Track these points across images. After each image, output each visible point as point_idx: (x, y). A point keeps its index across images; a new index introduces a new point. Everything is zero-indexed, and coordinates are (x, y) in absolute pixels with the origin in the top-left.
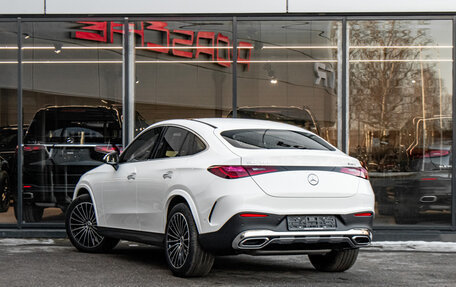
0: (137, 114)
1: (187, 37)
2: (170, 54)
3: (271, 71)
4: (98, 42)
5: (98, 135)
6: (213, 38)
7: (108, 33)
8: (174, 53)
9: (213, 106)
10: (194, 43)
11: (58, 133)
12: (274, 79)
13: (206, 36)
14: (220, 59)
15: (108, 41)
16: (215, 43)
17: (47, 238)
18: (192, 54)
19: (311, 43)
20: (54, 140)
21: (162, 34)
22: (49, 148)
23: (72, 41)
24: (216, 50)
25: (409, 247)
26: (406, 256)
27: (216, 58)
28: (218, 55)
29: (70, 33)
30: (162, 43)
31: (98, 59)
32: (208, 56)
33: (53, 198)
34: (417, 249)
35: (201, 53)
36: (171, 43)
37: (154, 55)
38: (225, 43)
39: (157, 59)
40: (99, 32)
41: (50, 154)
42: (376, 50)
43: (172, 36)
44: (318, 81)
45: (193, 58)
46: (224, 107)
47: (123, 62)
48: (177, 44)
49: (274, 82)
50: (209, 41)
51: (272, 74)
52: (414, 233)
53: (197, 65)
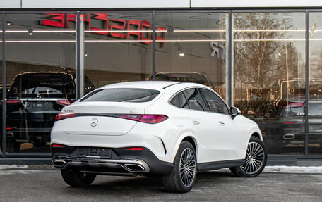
0: (86, 78)
1: (121, 23)
2: (109, 36)
3: (179, 47)
4: (59, 28)
5: (59, 92)
6: (139, 24)
7: (65, 21)
8: (112, 35)
9: (139, 72)
10: (126, 28)
11: (31, 91)
12: (182, 53)
13: (135, 24)
14: (144, 39)
15: (66, 27)
16: (141, 28)
17: (23, 164)
18: (124, 36)
19: (208, 28)
20: (28, 96)
21: (104, 22)
22: (24, 102)
23: (41, 27)
24: (141, 33)
25: (275, 170)
26: (273, 176)
27: (141, 39)
28: (143, 36)
29: (39, 21)
30: (103, 28)
31: (59, 39)
32: (135, 37)
33: (28, 136)
34: (281, 171)
35: (131, 35)
36: (109, 28)
37: (98, 36)
38: (147, 28)
39: (100, 39)
40: (59, 20)
41: (25, 106)
42: (254, 33)
43: (110, 23)
44: (213, 54)
45: (125, 38)
46: (147, 72)
47: (76, 41)
48: (114, 29)
49: (182, 55)
50: (136, 27)
51: (180, 50)
52: (280, 160)
53: (128, 43)
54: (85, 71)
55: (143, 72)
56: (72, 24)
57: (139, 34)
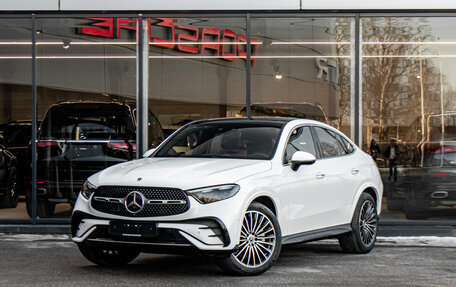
1: (192, 33)
2: (176, 49)
3: (276, 66)
4: (104, 38)
6: (218, 33)
7: (114, 29)
8: (180, 48)
9: (218, 102)
10: (200, 39)
12: (279, 74)
13: (212, 33)
14: (226, 54)
15: (114, 37)
16: (221, 38)
18: (198, 50)
19: (313, 38)
20: (67, 136)
21: (168, 29)
22: (62, 144)
24: (221, 46)
25: (421, 242)
26: (420, 251)
27: (221, 54)
28: (224, 51)
30: (168, 38)
31: (104, 54)
32: (212, 51)
34: (430, 244)
35: (206, 49)
36: (176, 39)
37: (160, 50)
38: (231, 39)
39: (162, 54)
40: (105, 28)
41: (63, 150)
42: (375, 46)
43: (176, 31)
44: (320, 75)
45: (199, 53)
46: (228, 102)
48: (182, 39)
49: (279, 77)
50: (214, 37)
51: (277, 70)
52: (427, 228)
53: (202, 60)
54: (150, 100)
55: (224, 103)
56: (124, 33)
57: (218, 48)
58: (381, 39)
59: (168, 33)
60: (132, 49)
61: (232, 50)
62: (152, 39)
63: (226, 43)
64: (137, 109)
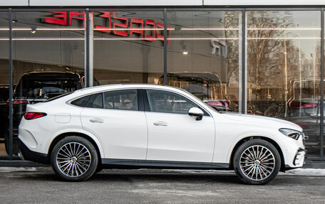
1: (123, 22)
2: (112, 34)
3: (183, 45)
4: (61, 25)
6: (142, 22)
7: (68, 19)
8: (115, 33)
9: (141, 71)
10: (129, 26)
12: (186, 51)
13: (138, 22)
14: (148, 37)
15: (67, 25)
16: (144, 26)
17: (30, 166)
18: (127, 34)
24: (144, 31)
25: (290, 172)
26: (289, 179)
27: (144, 37)
28: (146, 34)
30: (106, 26)
32: (138, 35)
35: (133, 33)
36: (112, 26)
37: (101, 34)
38: (152, 26)
39: (102, 37)
40: (61, 18)
43: (113, 21)
44: (214, 52)
45: (128, 36)
46: (149, 71)
47: (85, 39)
48: (116, 26)
49: (185, 53)
50: (139, 25)
51: (184, 48)
53: (131, 41)
55: (146, 71)
56: (75, 22)
57: (142, 33)
58: (257, 26)
59: (106, 22)
60: (81, 34)
61: (152, 34)
62: (95, 26)
63: (148, 29)
64: (85, 76)
